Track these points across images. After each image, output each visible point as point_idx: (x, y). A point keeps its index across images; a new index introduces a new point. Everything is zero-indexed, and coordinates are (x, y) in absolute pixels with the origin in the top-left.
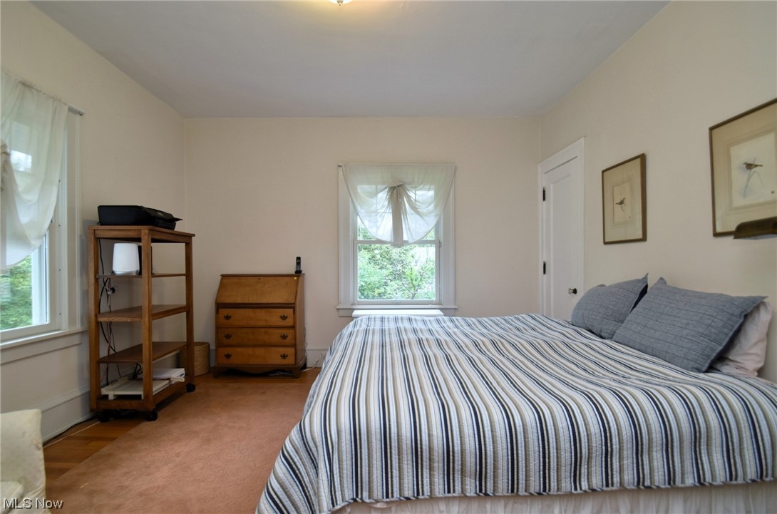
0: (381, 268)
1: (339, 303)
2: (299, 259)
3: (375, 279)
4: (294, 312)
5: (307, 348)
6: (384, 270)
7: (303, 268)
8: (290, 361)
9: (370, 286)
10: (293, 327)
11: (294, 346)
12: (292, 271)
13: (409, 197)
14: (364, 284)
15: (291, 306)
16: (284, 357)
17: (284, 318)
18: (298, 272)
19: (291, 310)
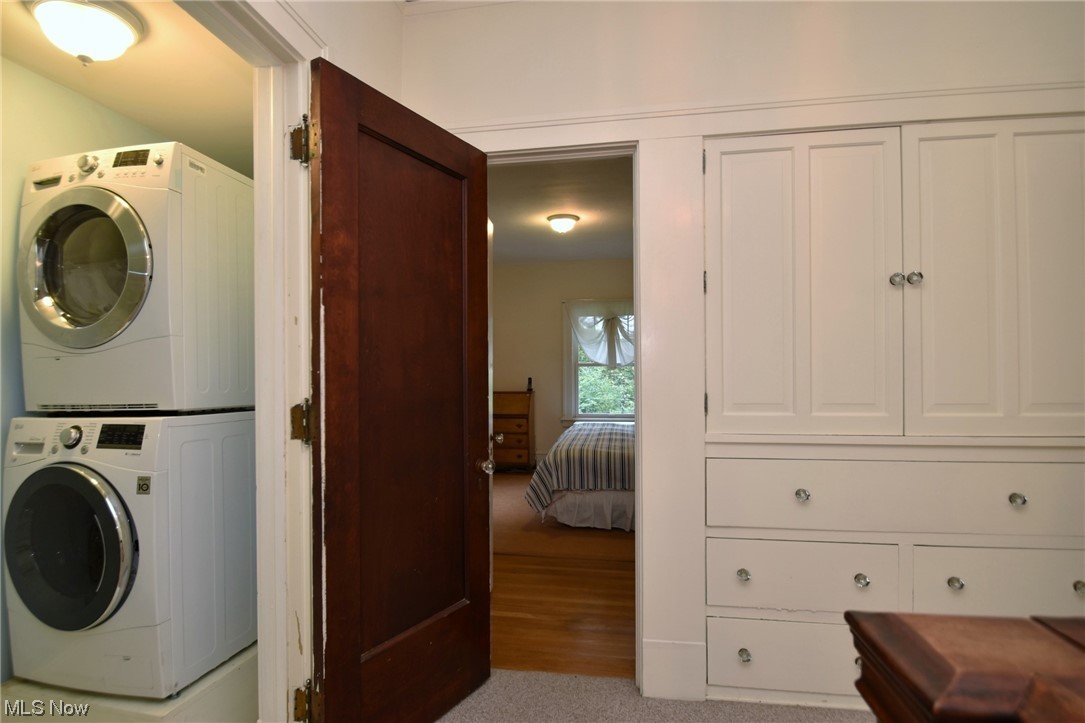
0: (619, 383)
1: (563, 415)
2: (530, 379)
3: (610, 397)
4: (528, 422)
5: (537, 452)
6: (621, 386)
7: (533, 387)
8: (524, 460)
9: (603, 406)
10: (527, 433)
11: (527, 448)
12: (525, 389)
13: (622, 328)
14: (595, 403)
15: (525, 417)
16: (520, 456)
17: (519, 426)
18: (530, 390)
19: (525, 420)
